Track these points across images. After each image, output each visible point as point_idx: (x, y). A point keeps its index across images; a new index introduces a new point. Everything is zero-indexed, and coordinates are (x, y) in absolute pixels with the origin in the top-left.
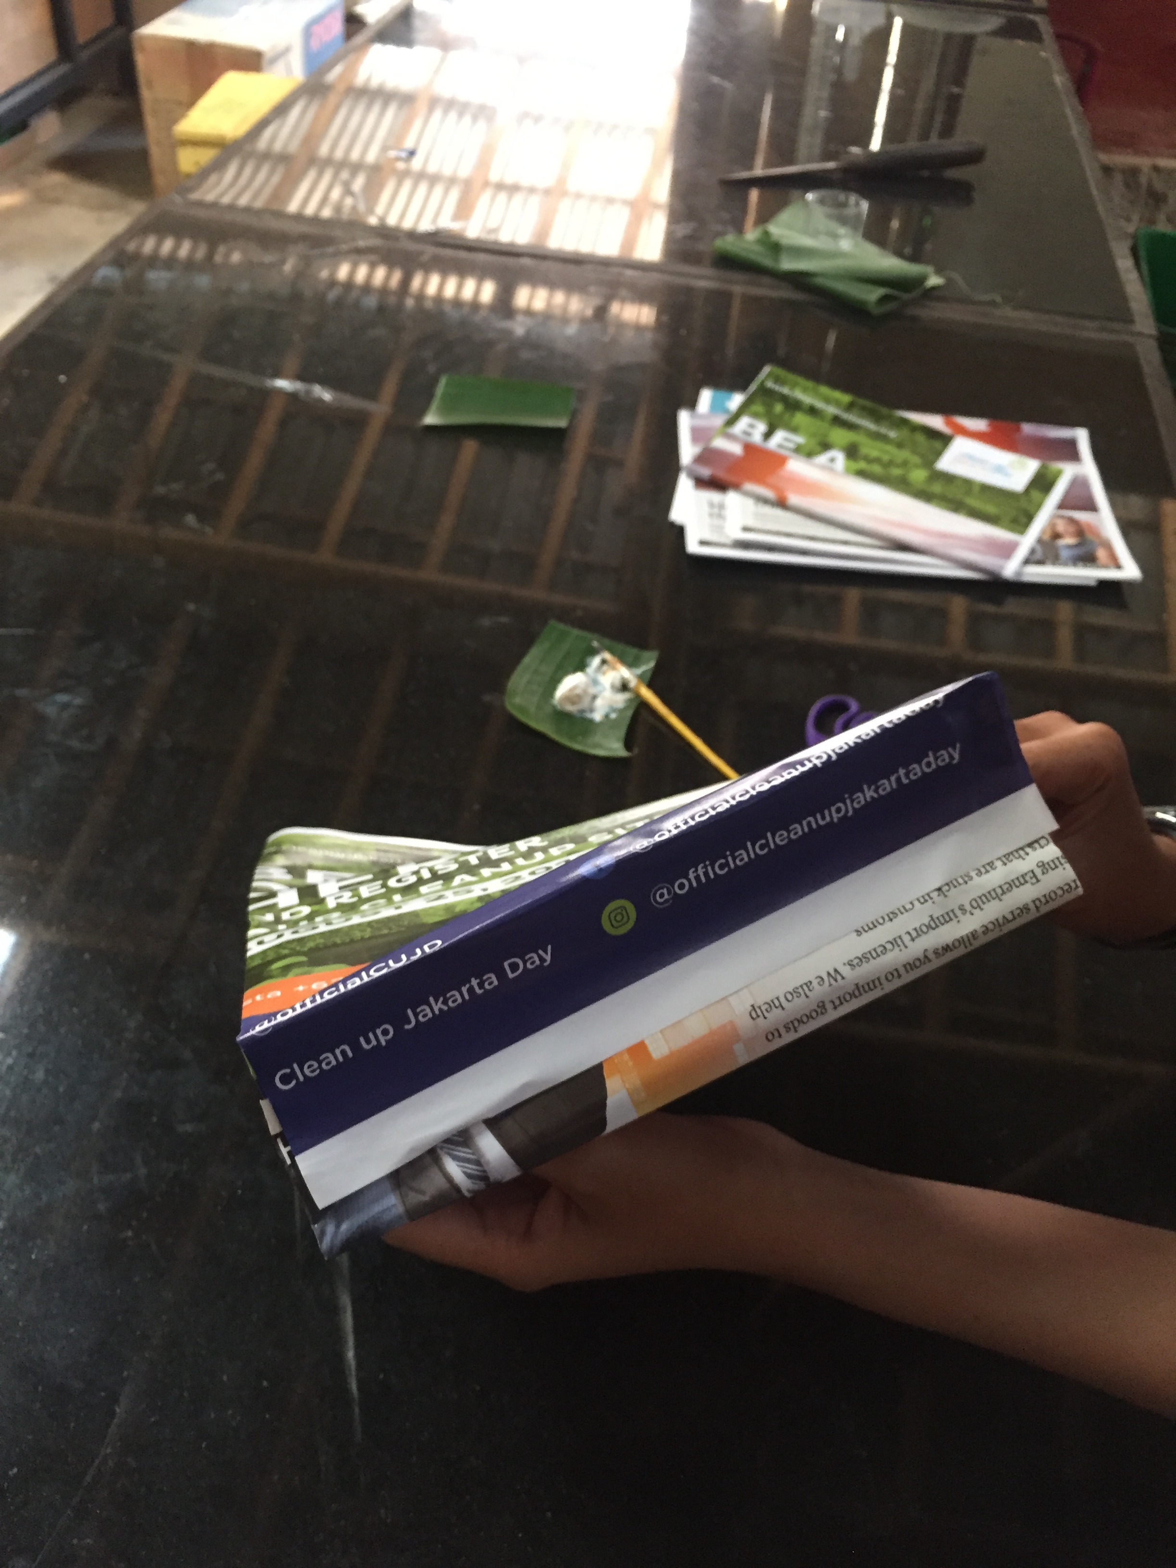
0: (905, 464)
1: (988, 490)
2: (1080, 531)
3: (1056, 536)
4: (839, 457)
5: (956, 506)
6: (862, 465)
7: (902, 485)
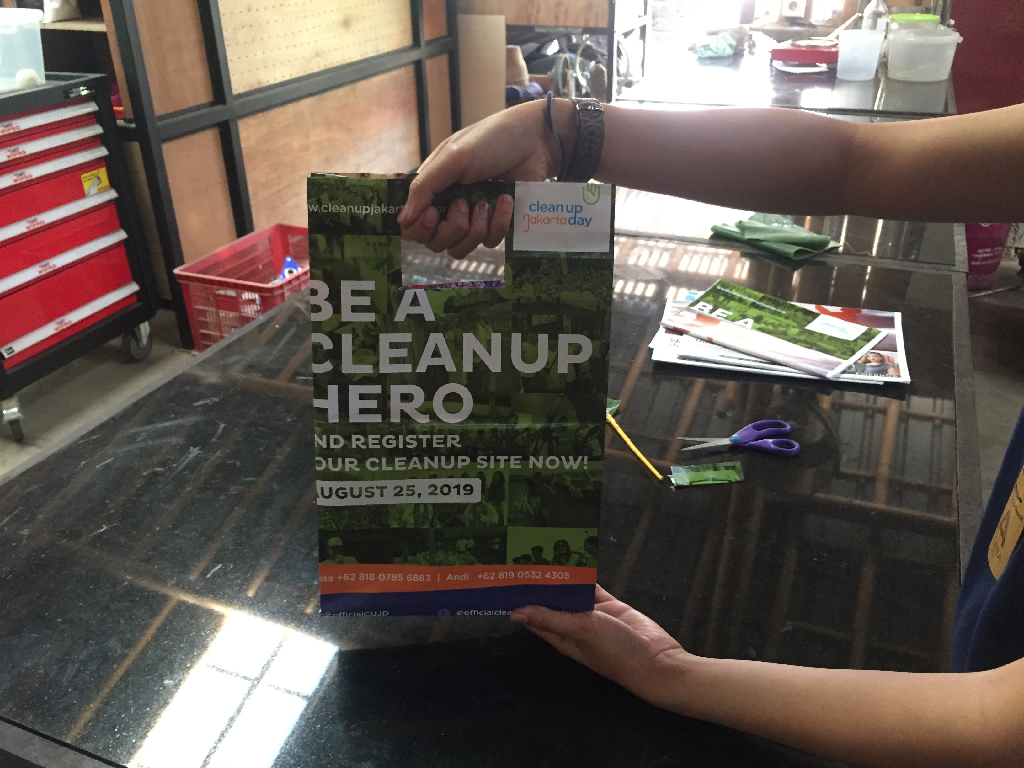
0: (788, 325)
1: (831, 338)
2: (882, 360)
3: (867, 361)
4: (750, 321)
5: (811, 346)
6: (762, 325)
7: (783, 335)
